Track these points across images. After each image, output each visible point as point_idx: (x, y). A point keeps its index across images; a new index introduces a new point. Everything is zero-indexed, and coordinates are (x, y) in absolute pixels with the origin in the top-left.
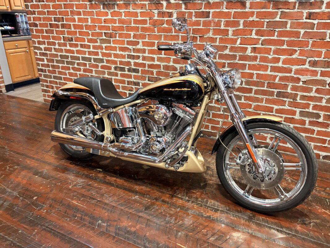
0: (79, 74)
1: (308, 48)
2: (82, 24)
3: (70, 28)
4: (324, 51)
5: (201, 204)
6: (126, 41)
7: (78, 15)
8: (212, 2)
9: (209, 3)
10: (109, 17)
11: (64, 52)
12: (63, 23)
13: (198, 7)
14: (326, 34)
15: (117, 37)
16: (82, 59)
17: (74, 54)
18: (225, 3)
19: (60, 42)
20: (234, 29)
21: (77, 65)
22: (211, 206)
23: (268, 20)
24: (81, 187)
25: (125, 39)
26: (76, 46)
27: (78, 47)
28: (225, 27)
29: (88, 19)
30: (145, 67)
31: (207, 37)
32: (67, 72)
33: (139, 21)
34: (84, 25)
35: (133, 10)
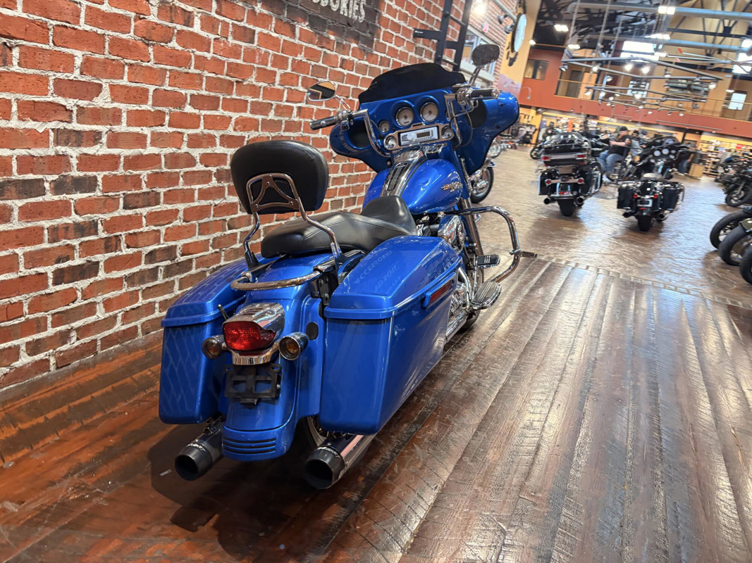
6: (52, 79)
8: (258, 12)
9: (253, 11)
13: (238, 14)
15: (15, 62)
18: (274, 19)
20: (282, 71)
23: (313, 63)
25: (51, 74)
28: (272, 66)
31: (247, 85)
33: (105, 16)
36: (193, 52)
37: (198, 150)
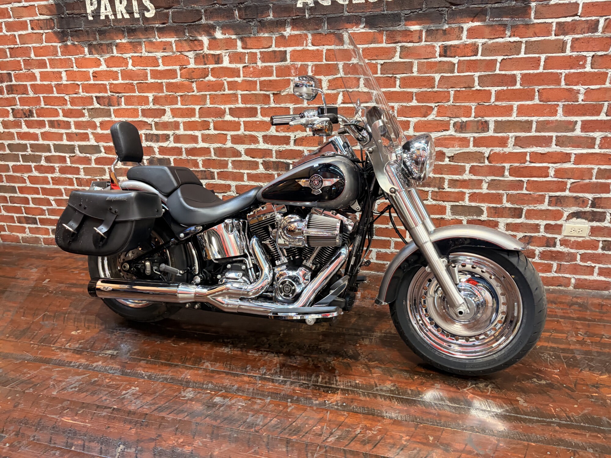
0: (52, 178)
1: (449, 103)
2: (49, 83)
3: (26, 92)
4: (473, 105)
5: (308, 384)
6: (140, 109)
7: (39, 68)
8: (288, 34)
9: (283, 36)
10: (103, 67)
11: (16, 138)
12: (9, 83)
13: (265, 43)
14: (474, 79)
15: (123, 103)
16: (55, 149)
17: (38, 140)
18: (310, 37)
19: (6, 119)
20: (331, 77)
21: (46, 162)
22: (325, 385)
23: (382, 62)
24: (77, 389)
25: (139, 107)
26: (41, 124)
27: (45, 127)
29: (61, 73)
30: (181, 154)
31: (287, 95)
32: (26, 176)
33: (161, 72)
34: (53, 86)
35: (147, 53)
36: (225, 80)
37: (242, 145)
